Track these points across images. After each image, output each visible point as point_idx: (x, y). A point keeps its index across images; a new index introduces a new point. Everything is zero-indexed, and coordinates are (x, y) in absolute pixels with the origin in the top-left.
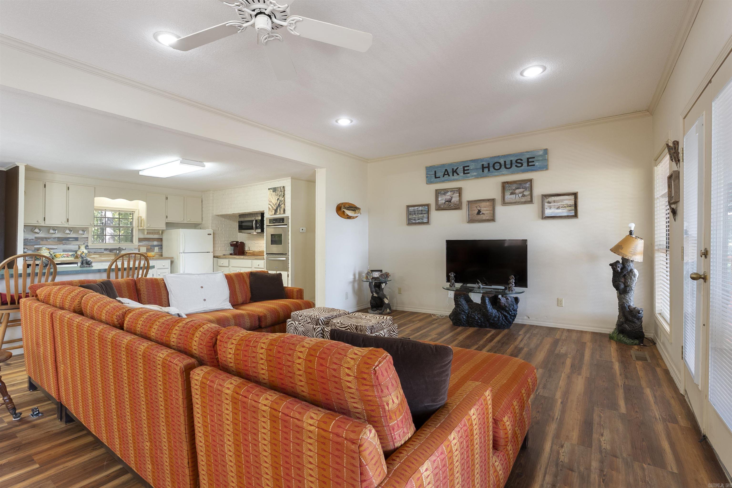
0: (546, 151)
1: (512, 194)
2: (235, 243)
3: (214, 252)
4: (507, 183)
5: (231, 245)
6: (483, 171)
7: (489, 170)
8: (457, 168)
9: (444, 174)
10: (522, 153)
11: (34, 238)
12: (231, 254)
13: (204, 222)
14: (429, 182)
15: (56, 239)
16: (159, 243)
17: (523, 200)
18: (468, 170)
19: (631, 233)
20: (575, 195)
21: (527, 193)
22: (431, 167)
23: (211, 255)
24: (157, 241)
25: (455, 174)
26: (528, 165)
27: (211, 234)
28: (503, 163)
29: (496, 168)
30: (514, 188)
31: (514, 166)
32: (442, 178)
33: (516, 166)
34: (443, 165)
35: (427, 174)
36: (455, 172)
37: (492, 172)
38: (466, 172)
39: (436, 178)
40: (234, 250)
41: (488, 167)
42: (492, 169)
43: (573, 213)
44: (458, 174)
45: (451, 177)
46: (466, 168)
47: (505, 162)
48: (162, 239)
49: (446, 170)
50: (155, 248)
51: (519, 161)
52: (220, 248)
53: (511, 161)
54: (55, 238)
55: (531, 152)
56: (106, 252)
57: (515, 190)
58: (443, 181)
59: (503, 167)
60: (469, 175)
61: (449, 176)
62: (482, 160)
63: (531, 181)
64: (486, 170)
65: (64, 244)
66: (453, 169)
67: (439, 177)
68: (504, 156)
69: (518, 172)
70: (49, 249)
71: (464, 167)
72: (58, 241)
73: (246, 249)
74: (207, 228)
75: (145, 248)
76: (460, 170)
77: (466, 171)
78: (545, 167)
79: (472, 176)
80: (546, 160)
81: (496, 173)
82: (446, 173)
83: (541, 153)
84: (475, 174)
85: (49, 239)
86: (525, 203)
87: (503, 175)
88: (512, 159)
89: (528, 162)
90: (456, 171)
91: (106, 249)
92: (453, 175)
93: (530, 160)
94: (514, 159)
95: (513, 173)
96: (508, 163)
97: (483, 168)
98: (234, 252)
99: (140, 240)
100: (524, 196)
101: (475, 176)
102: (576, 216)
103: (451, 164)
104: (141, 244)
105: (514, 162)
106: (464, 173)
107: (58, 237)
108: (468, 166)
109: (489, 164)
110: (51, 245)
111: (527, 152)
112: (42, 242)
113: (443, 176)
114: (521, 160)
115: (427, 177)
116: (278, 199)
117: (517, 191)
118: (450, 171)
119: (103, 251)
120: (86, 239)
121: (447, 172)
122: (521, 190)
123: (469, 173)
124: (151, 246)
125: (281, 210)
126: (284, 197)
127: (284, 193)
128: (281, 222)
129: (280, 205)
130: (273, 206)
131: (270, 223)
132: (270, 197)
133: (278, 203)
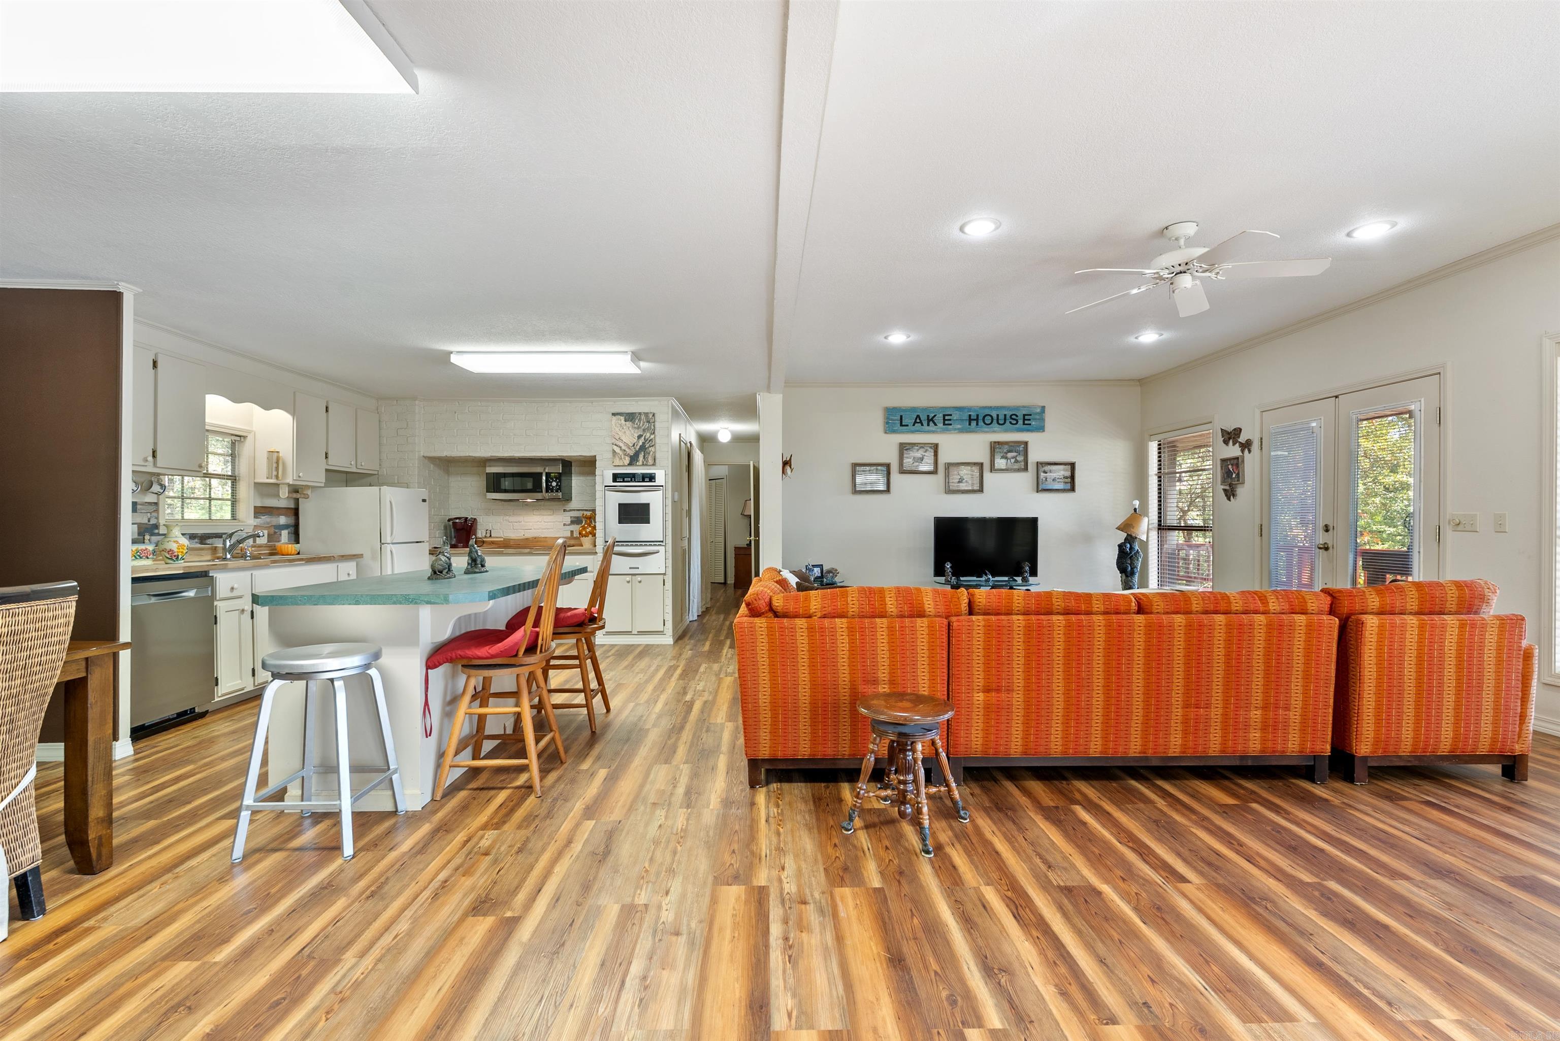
0: (1043, 408)
1: (1002, 457)
2: (458, 520)
4: (999, 443)
6: (970, 424)
7: (977, 424)
8: (935, 416)
9: (915, 422)
10: (1019, 407)
14: (889, 428)
16: (292, 521)
17: (1016, 466)
18: (950, 420)
19: (1135, 510)
20: (1073, 465)
21: (1020, 458)
22: (894, 408)
25: (931, 423)
26: (1024, 424)
28: (995, 417)
29: (987, 422)
30: (1005, 451)
31: (1008, 422)
32: (911, 427)
33: (1011, 423)
34: (913, 409)
35: (888, 418)
36: (930, 420)
37: (982, 427)
38: (946, 422)
39: (901, 425)
41: (977, 420)
42: (981, 423)
43: (1068, 486)
44: (936, 425)
45: (925, 427)
46: (947, 418)
47: (998, 415)
49: (918, 416)
51: (1014, 417)
53: (1005, 415)
55: (1028, 407)
57: (1006, 453)
58: (913, 432)
59: (995, 421)
60: (950, 427)
61: (922, 425)
62: (969, 409)
63: (1026, 443)
64: (974, 423)
66: (928, 416)
67: (907, 425)
68: (997, 408)
69: (1012, 431)
71: (944, 416)
76: (939, 419)
77: (947, 420)
78: (1041, 429)
79: (955, 429)
80: (1043, 420)
81: (986, 428)
82: (918, 420)
83: (1038, 410)
84: (959, 426)
86: (1019, 470)
87: (994, 432)
88: (1006, 413)
89: (1024, 420)
90: (932, 420)
92: (928, 425)
93: (1027, 417)
94: (1009, 413)
95: (1006, 431)
96: (1001, 417)
97: (970, 420)
100: (1017, 461)
101: (959, 429)
102: (1073, 489)
103: (925, 409)
105: (1008, 417)
106: (944, 424)
108: (951, 415)
109: (978, 416)
111: (1024, 407)
113: (914, 425)
114: (1017, 416)
115: (887, 423)
116: (639, 437)
117: (1010, 455)
118: (924, 418)
120: (153, 508)
121: (920, 419)
122: (1014, 454)
123: (951, 425)
124: (275, 527)
125: (648, 458)
126: (654, 433)
127: (654, 426)
128: (647, 479)
129: (646, 449)
130: (623, 448)
131: (614, 480)
132: (617, 429)
133: (641, 443)
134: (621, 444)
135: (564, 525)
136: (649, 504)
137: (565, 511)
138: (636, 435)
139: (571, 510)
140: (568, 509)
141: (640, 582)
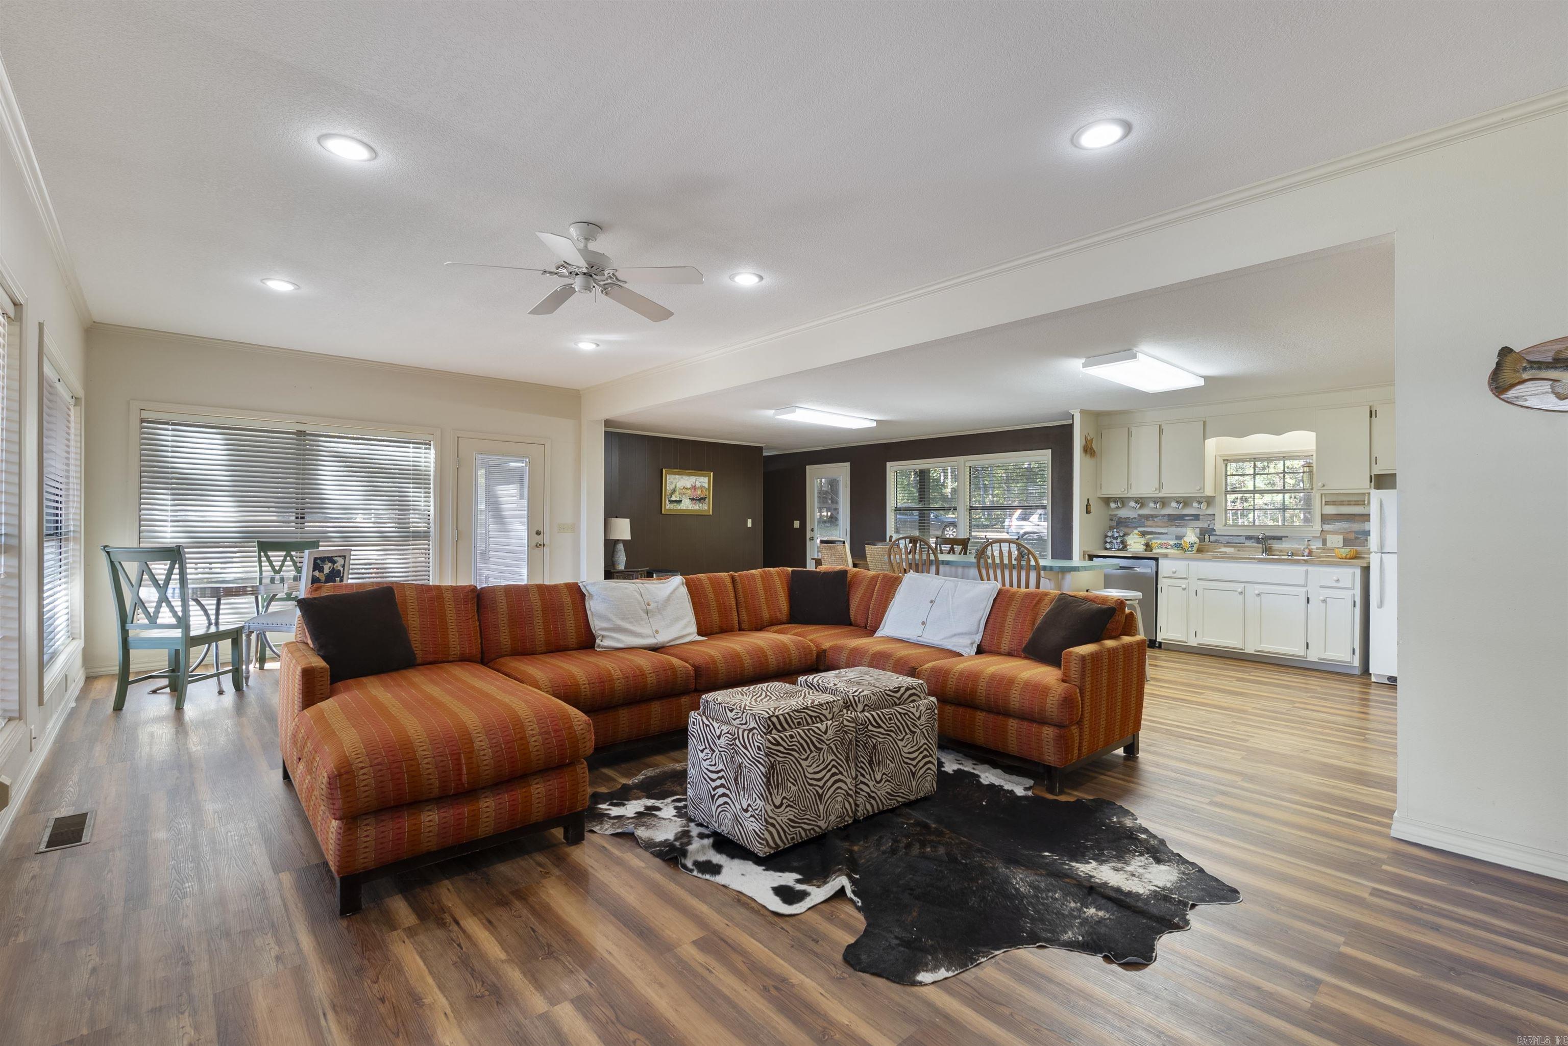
11: (1136, 516)
15: (1167, 517)
48: (1369, 516)
54: (1164, 515)
56: (1249, 543)
65: (1177, 526)
70: (1143, 534)
72: (1169, 520)
85: (1156, 517)
91: (1249, 538)
99: (1325, 519)
104: (1327, 527)
107: (1169, 515)
110: (1159, 527)
112: (1147, 523)
119: (1243, 540)
120: (1211, 518)
124: (1356, 533)
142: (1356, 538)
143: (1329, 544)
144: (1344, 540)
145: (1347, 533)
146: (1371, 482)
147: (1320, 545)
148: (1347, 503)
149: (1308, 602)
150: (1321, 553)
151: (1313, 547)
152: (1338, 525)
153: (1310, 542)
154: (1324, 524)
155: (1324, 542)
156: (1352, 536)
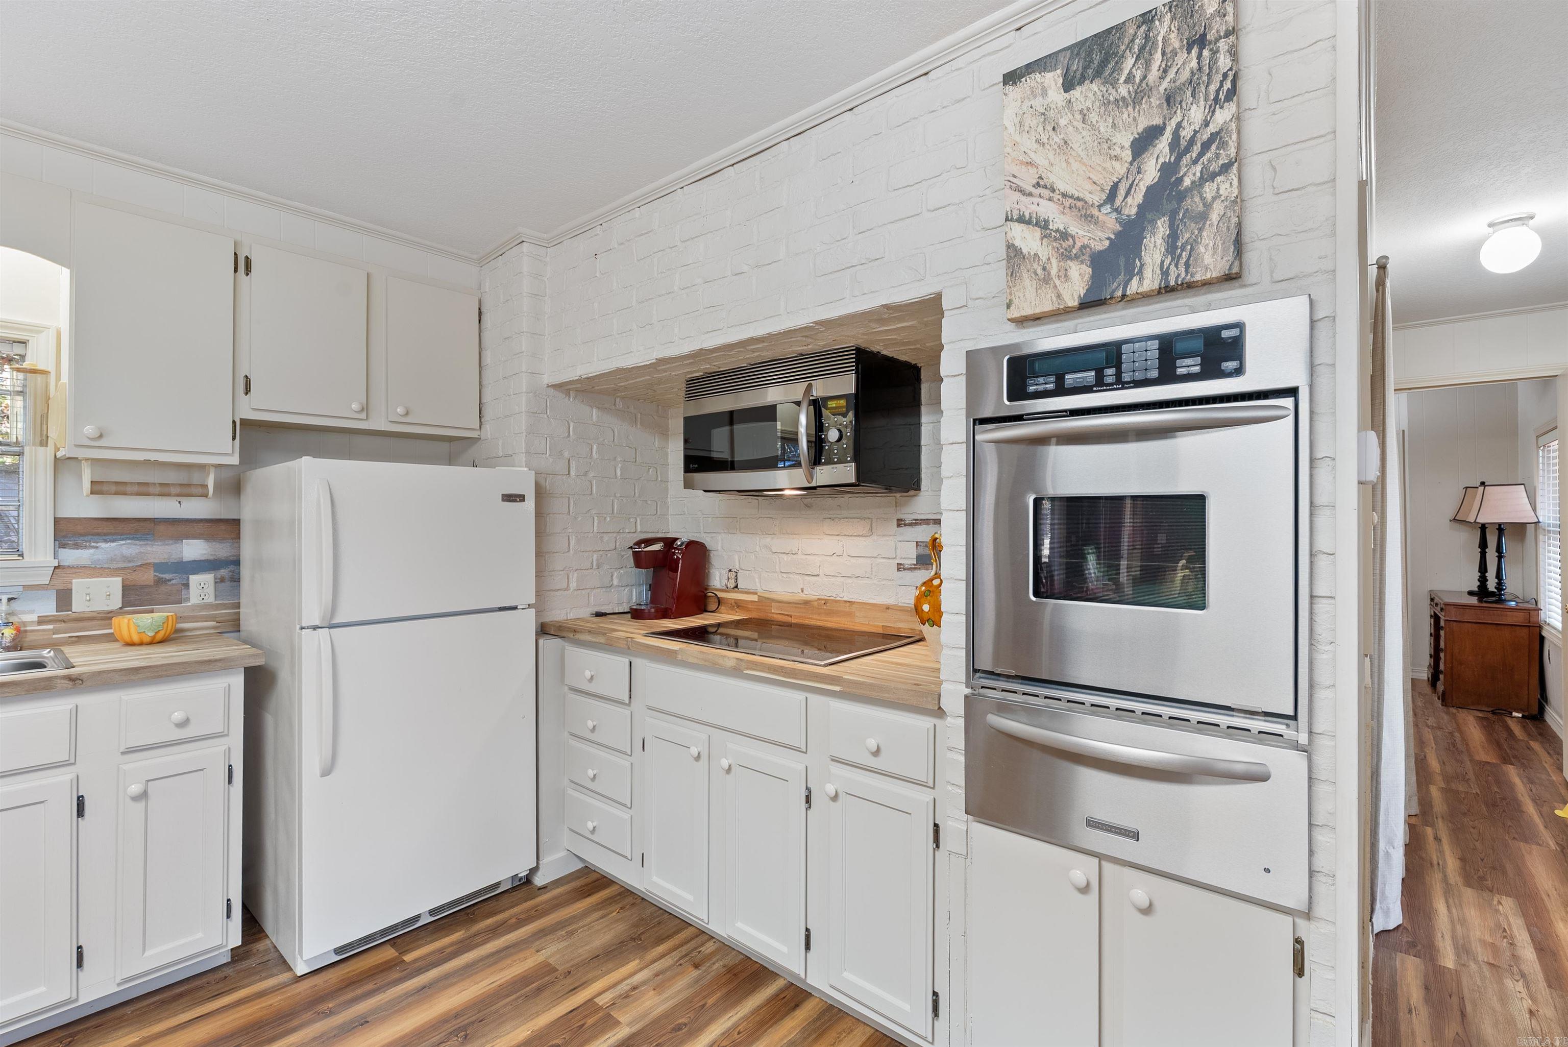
2: (657, 547)
3: (539, 606)
5: (640, 560)
12: (636, 614)
13: (488, 430)
16: (222, 550)
23: (528, 621)
24: (208, 537)
27: (521, 498)
40: (654, 588)
48: (235, 523)
50: (194, 579)
52: (574, 577)
73: (717, 579)
74: (507, 459)
75: (116, 583)
98: (654, 600)
99: (66, 532)
104: (71, 556)
116: (1145, 140)
124: (159, 567)
125: (1194, 244)
126: (1232, 93)
127: (1234, 53)
128: (1190, 365)
129: (1181, 197)
130: (1059, 220)
131: (1017, 392)
132: (1027, 143)
133: (1151, 173)
134: (1047, 209)
135: (900, 567)
136: (1200, 499)
137: (900, 523)
138: (1125, 139)
139: (917, 523)
140: (909, 518)
141: (1148, 911)
142: (159, 582)
143: (79, 605)
144: (127, 589)
145: (134, 569)
146: (234, 438)
147: (49, 607)
148: (158, 490)
149: (80, 812)
150: (55, 632)
151: (26, 618)
152: (106, 550)
153: (15, 605)
154: (63, 546)
155: (64, 598)
156: (148, 577)
